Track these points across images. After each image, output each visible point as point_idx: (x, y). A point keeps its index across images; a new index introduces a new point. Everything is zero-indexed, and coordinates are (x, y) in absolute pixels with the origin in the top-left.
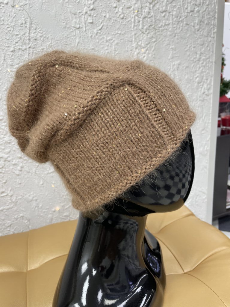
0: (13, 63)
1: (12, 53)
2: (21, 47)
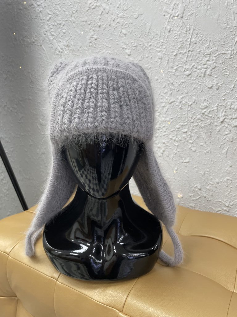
0: (173, 65)
1: (174, 57)
2: (182, 52)
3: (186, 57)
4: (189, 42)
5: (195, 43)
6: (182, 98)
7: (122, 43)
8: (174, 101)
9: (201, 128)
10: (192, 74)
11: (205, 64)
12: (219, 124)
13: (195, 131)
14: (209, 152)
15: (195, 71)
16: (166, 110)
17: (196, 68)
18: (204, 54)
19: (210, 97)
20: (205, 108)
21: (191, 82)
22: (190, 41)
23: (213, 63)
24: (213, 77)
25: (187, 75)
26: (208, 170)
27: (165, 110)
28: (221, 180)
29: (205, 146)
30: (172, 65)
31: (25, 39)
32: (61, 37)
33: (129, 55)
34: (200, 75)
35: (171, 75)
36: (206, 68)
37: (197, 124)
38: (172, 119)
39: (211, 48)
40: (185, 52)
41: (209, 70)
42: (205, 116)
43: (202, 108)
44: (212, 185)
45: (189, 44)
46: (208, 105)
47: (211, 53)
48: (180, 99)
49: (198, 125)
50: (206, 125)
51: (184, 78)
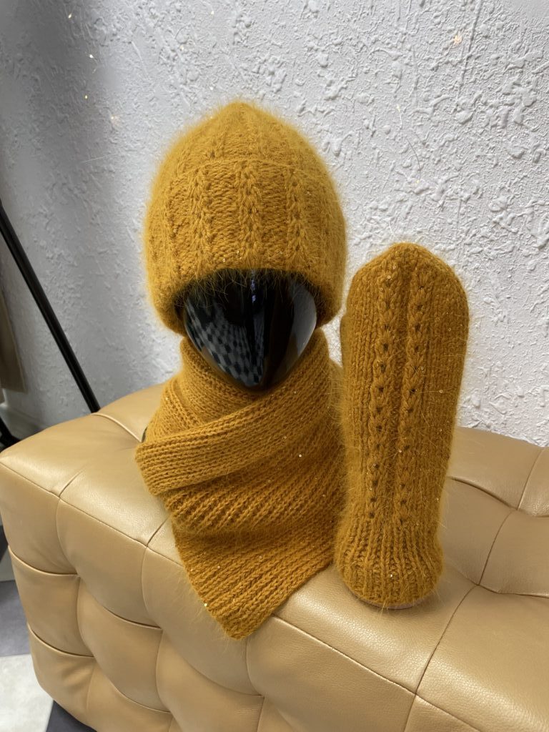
3: (462, 72)
4: (471, 34)
5: (486, 37)
6: (446, 182)
7: (309, 35)
8: (428, 189)
9: (489, 259)
10: (475, 120)
11: (509, 94)
12: (534, 253)
13: (473, 268)
14: (506, 320)
15: (482, 112)
16: (407, 210)
17: (485, 104)
18: (506, 67)
19: (515, 181)
20: (502, 209)
21: (471, 139)
22: (474, 31)
23: (528, 90)
24: (527, 128)
25: (462, 121)
26: (499, 363)
27: (405, 209)
28: (530, 391)
29: (497, 305)
30: (426, 93)
31: (95, 26)
32: (172, 20)
33: (324, 67)
34: (494, 123)
35: (421, 121)
36: (511, 105)
37: (481, 249)
38: (419, 232)
39: (527, 52)
40: (459, 59)
41: (517, 110)
42: (499, 230)
43: (494, 209)
44: (508, 399)
45: (469, 37)
46: (508, 203)
47: (524, 65)
48: (442, 184)
49: (482, 251)
50: (502, 252)
51: (455, 129)
